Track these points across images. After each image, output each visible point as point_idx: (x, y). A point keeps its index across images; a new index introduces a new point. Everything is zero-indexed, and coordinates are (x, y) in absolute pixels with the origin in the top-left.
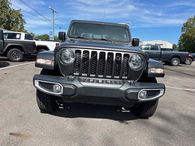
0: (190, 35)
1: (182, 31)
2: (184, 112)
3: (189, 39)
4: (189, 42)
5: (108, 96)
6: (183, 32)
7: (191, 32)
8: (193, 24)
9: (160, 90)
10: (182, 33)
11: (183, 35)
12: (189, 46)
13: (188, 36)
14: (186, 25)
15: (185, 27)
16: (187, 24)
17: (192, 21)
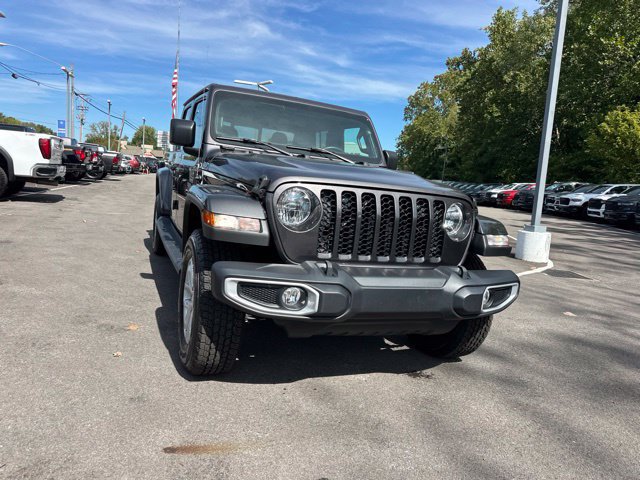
0: (426, 129)
1: (406, 119)
2: (515, 337)
3: (423, 140)
4: (424, 149)
5: (420, 310)
6: (409, 122)
7: (427, 123)
8: (431, 99)
9: (511, 287)
10: (405, 124)
11: (409, 130)
12: (423, 162)
13: (420, 132)
14: (415, 102)
15: (413, 106)
16: (417, 99)
17: (429, 91)
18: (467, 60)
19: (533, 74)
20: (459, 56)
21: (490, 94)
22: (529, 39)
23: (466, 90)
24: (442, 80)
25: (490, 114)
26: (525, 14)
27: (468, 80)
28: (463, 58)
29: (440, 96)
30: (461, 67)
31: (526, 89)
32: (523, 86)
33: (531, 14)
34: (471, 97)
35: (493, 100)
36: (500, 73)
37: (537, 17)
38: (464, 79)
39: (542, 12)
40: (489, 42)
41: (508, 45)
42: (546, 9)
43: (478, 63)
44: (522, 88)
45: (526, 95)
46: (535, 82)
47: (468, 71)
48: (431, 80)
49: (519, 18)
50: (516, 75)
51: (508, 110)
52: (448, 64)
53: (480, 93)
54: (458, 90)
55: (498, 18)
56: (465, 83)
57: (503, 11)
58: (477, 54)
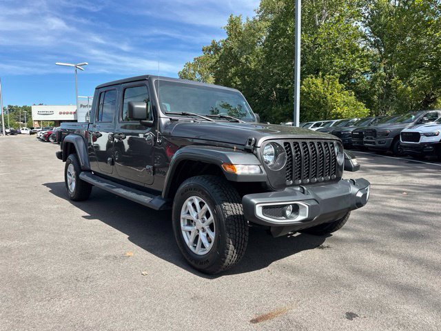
8: (194, 74)
14: (183, 76)
16: (184, 74)
17: (191, 68)
18: (215, 48)
19: (257, 57)
20: (210, 45)
21: (233, 70)
22: (253, 35)
23: (217, 68)
24: (199, 61)
25: (235, 83)
26: (248, 19)
27: (217, 61)
28: (213, 46)
29: (199, 72)
30: (212, 52)
31: (255, 66)
32: (253, 64)
33: (251, 19)
34: (220, 71)
35: (235, 74)
36: (236, 56)
37: (255, 21)
38: (215, 60)
39: (257, 18)
40: (227, 37)
41: (240, 38)
42: (260, 16)
43: (222, 50)
44: (252, 66)
45: (255, 70)
46: (259, 61)
47: (216, 55)
48: (192, 61)
49: (244, 22)
50: (247, 58)
51: (245, 80)
52: (203, 50)
53: (226, 69)
54: (212, 67)
55: (231, 21)
56: (216, 63)
57: (233, 17)
58: (220, 43)
